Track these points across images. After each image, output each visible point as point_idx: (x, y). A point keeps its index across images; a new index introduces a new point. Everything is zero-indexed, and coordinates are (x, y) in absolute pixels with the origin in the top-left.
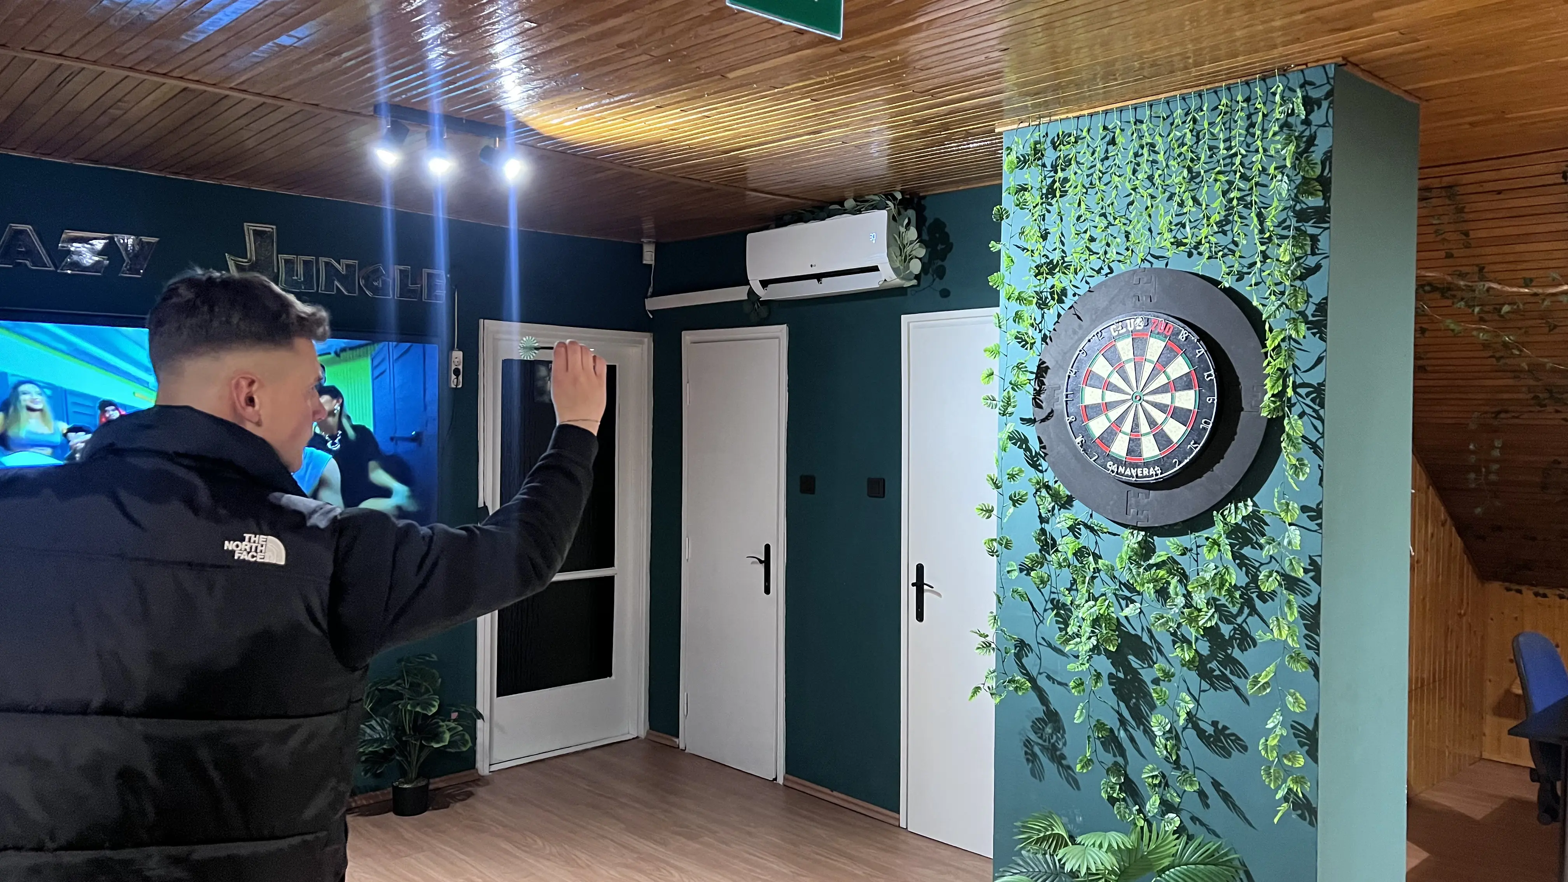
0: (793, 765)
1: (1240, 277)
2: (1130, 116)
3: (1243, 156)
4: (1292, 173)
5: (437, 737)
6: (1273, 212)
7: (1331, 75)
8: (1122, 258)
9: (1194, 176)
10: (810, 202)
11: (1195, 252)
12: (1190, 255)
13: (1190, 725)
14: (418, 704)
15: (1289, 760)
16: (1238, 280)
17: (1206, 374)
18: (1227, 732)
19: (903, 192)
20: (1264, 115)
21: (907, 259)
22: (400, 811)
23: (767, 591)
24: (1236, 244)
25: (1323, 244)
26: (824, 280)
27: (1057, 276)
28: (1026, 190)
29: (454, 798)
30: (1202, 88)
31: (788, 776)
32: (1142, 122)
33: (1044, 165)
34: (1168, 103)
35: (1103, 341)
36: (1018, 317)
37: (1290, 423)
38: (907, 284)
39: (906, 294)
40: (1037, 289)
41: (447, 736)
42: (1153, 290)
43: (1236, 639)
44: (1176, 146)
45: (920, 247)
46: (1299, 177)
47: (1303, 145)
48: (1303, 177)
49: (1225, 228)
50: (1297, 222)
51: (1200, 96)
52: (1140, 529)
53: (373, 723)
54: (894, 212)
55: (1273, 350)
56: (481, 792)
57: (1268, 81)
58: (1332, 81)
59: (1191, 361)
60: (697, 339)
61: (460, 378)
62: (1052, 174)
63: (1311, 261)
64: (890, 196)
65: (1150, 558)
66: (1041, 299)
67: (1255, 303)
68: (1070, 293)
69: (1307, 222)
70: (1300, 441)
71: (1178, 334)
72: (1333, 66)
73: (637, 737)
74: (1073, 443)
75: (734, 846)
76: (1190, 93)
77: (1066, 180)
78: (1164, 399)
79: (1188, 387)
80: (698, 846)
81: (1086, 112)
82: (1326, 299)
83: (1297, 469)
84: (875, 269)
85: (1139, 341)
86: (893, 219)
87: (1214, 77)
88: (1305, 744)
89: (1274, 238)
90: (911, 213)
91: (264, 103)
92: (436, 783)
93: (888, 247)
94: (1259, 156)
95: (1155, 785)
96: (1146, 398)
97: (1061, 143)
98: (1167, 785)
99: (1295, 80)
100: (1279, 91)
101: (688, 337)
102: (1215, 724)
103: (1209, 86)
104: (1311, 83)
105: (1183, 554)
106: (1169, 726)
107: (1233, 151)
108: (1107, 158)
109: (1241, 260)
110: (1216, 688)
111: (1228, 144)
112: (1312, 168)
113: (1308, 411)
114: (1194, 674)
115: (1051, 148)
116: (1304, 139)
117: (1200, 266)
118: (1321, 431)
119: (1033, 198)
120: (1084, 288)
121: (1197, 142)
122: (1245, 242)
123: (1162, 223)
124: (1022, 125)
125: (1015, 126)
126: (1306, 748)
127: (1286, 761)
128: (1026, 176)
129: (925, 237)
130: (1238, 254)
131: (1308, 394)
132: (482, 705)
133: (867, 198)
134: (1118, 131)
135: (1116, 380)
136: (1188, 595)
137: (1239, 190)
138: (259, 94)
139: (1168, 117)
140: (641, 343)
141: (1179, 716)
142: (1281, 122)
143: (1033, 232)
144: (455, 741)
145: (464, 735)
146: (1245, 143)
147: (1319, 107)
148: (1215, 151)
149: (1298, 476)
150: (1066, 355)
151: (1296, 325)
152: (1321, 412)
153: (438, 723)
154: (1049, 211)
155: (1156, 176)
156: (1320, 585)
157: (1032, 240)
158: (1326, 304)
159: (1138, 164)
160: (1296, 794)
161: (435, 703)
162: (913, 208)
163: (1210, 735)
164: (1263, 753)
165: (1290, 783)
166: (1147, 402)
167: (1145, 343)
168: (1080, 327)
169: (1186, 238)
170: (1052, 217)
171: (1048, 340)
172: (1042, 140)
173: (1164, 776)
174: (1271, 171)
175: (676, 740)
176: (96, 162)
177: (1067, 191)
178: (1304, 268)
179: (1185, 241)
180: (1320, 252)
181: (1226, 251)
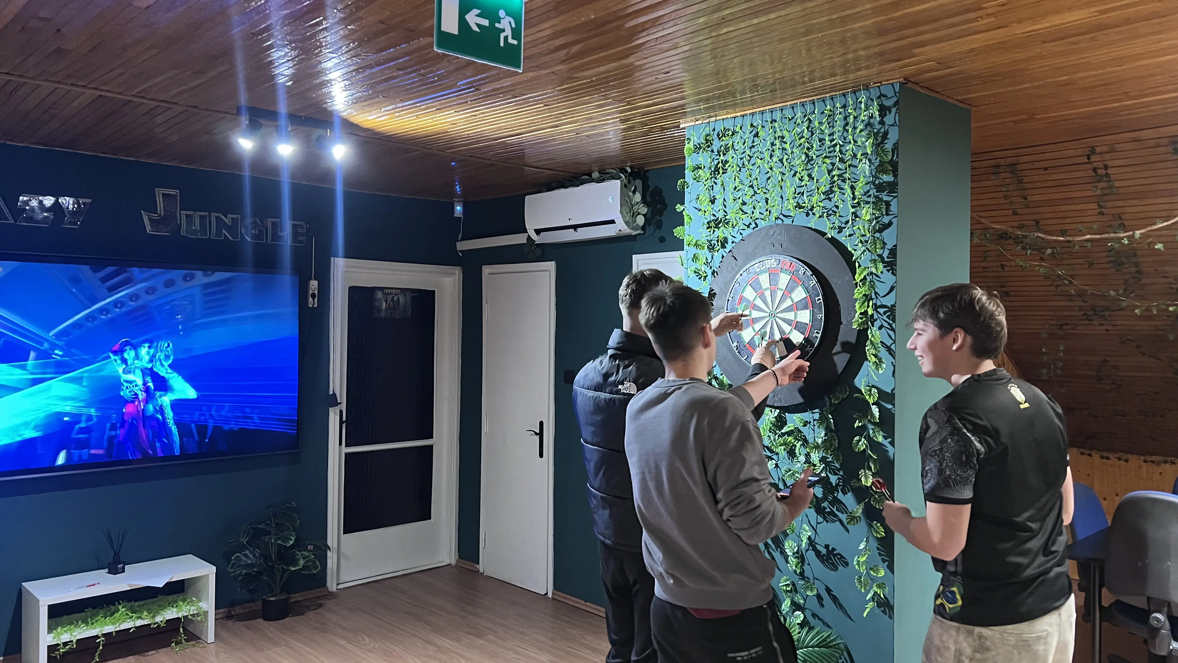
0: (559, 583)
1: (840, 230)
2: (768, 117)
3: (841, 146)
4: (873, 158)
5: (295, 563)
6: (860, 185)
7: (897, 90)
8: (763, 217)
9: (809, 159)
10: (569, 174)
11: (811, 213)
12: (808, 215)
13: (811, 548)
14: (279, 539)
15: (874, 571)
16: (839, 233)
17: (817, 299)
18: (835, 552)
19: (631, 167)
20: (855, 118)
21: (634, 215)
22: (268, 617)
23: (541, 455)
24: (837, 207)
25: (894, 208)
26: (579, 229)
27: (721, 229)
28: (700, 168)
29: (308, 608)
30: (814, 98)
31: (555, 591)
32: (775, 121)
33: (712, 151)
34: (793, 108)
35: (750, 275)
36: (695, 258)
37: (871, 333)
38: (634, 233)
39: (636, 240)
40: (708, 238)
41: (302, 562)
42: (783, 239)
43: (840, 485)
44: (797, 139)
45: (643, 206)
46: (878, 160)
47: (880, 139)
48: (880, 160)
49: (830, 196)
50: (877, 192)
51: (814, 103)
52: (776, 408)
53: (247, 552)
54: (625, 181)
55: (861, 281)
56: (330, 604)
57: (857, 93)
58: (898, 95)
59: (807, 290)
60: (493, 271)
61: (316, 300)
62: (718, 157)
63: (886, 220)
64: (623, 170)
65: (782, 429)
66: (711, 245)
67: (850, 249)
68: (730, 241)
69: (883, 192)
70: (880, 345)
71: (798, 271)
72: (898, 84)
73: (450, 564)
74: (731, 347)
75: (508, 641)
76: (806, 102)
77: (727, 162)
78: (790, 316)
79: (806, 307)
80: (482, 642)
81: (739, 114)
82: (895, 246)
83: (878, 364)
84: (613, 222)
85: (773, 276)
86: (624, 186)
87: (821, 91)
88: (886, 561)
89: (862, 203)
90: (639, 183)
91: (158, 106)
92: (297, 597)
93: (621, 206)
94: (851, 146)
95: (788, 591)
96: (778, 315)
97: (724, 135)
98: (796, 591)
99: (874, 93)
100: (863, 101)
101: (486, 270)
102: (827, 546)
103: (818, 97)
104: (885, 96)
105: (805, 426)
106: (797, 548)
107: (834, 143)
108: (753, 146)
109: (840, 218)
110: (827, 521)
111: (831, 137)
112: (886, 155)
113: (885, 324)
114: (813, 511)
115: (717, 139)
116: (881, 135)
117: (813, 222)
118: (894, 338)
119: (704, 174)
120: (739, 237)
121: (812, 136)
122: (842, 206)
123: (789, 191)
124: (697, 123)
125: (693, 123)
126: (887, 563)
127: (872, 572)
128: (700, 159)
129: (649, 199)
130: (838, 215)
131: (885, 313)
132: (332, 540)
133: (608, 171)
134: (760, 127)
135: (759, 302)
136: (808, 455)
137: (839, 169)
138: (153, 100)
139: (792, 118)
140: (453, 274)
141: (802, 541)
142: (865, 123)
143: (705, 198)
144: (308, 566)
145: (315, 562)
146: (842, 137)
147: (890, 113)
148: (824, 142)
149: (878, 370)
150: (727, 284)
151: (876, 264)
152: (894, 325)
153: (295, 552)
154: (716, 184)
155: (784, 160)
156: (894, 447)
157: (705, 205)
158: (896, 249)
159: (773, 151)
160: (879, 596)
161: (292, 538)
162: (640, 179)
163: (824, 555)
164: (857, 567)
165: (875, 588)
166: (779, 318)
167: (777, 275)
168: (736, 264)
169: (805, 203)
170: (718, 188)
171: (715, 274)
172: (712, 133)
173: (794, 585)
174: (859, 156)
175: (477, 566)
176: (46, 145)
177: (727, 170)
178: (881, 224)
179: (803, 205)
180: (892, 213)
181: (831, 212)
